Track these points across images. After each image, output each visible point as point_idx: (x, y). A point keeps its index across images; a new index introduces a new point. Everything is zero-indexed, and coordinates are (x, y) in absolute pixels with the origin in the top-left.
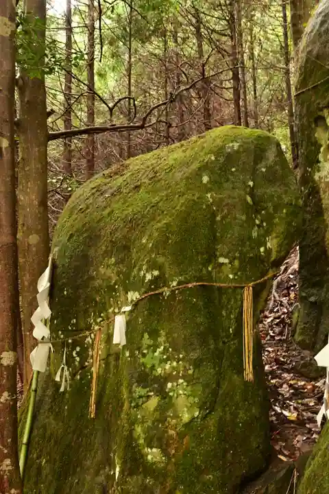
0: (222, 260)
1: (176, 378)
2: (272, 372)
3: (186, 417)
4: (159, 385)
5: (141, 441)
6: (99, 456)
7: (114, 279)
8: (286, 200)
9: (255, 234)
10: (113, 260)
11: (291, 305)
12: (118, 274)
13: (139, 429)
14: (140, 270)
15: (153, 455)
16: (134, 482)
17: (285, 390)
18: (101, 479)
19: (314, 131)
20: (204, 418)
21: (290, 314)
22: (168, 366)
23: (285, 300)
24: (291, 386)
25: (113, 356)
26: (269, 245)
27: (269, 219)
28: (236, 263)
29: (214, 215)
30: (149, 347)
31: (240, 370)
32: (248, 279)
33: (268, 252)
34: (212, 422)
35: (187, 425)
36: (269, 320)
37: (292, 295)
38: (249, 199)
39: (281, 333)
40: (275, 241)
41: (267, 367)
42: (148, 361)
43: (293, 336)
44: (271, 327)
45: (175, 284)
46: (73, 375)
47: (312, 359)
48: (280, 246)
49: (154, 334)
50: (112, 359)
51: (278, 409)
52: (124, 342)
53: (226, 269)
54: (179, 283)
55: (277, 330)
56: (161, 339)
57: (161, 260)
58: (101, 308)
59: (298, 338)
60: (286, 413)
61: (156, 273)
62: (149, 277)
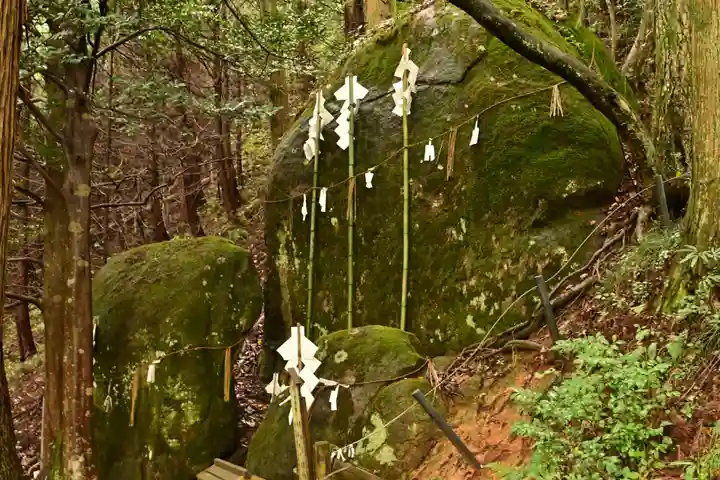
0: (214, 334)
1: (186, 401)
2: (241, 399)
3: (192, 421)
4: (176, 404)
5: (166, 436)
6: (137, 448)
7: (146, 342)
8: (252, 294)
9: (233, 318)
10: (145, 330)
11: (258, 350)
12: (149, 339)
13: (164, 430)
14: (166, 339)
15: (173, 443)
16: (161, 459)
17: (249, 410)
18: (140, 460)
19: (276, 232)
20: (202, 422)
21: (256, 358)
22: (182, 395)
23: (254, 346)
24: (253, 407)
25: (143, 389)
26: (241, 323)
27: (242, 307)
28: (222, 335)
29: (210, 306)
30: (171, 384)
31: (222, 395)
32: (229, 345)
33: (240, 327)
34: (207, 423)
35: (193, 426)
36: (241, 361)
37: (260, 342)
38: (230, 296)
39: (249, 372)
40: (245, 320)
41: (238, 396)
42: (170, 391)
43: (258, 373)
44: (242, 367)
45: (187, 348)
46: (114, 401)
47: (263, 389)
48: (247, 323)
49: (174, 376)
50: (143, 391)
51: (244, 421)
52: (153, 381)
53: (216, 339)
54: (190, 347)
55: (247, 369)
56: (179, 379)
57: (179, 334)
58: (136, 360)
59: (261, 375)
60: (249, 423)
61: (176, 341)
62: (171, 344)
